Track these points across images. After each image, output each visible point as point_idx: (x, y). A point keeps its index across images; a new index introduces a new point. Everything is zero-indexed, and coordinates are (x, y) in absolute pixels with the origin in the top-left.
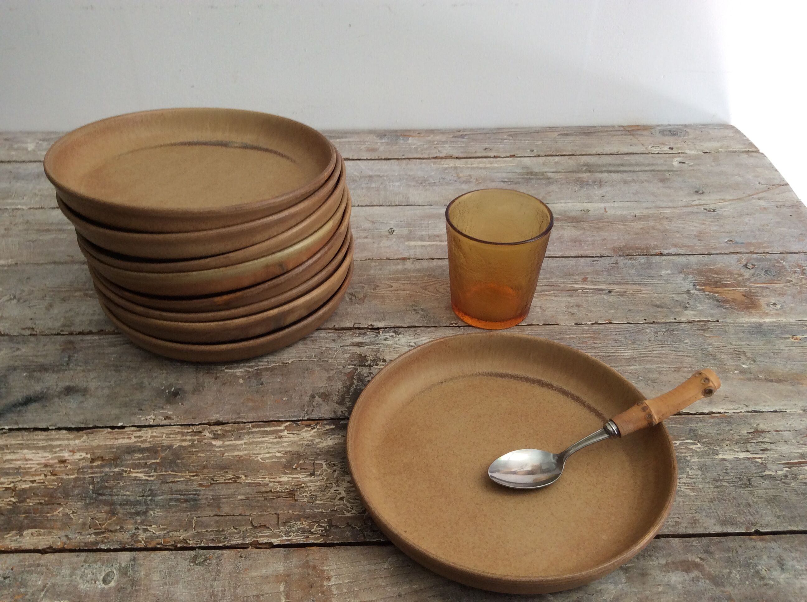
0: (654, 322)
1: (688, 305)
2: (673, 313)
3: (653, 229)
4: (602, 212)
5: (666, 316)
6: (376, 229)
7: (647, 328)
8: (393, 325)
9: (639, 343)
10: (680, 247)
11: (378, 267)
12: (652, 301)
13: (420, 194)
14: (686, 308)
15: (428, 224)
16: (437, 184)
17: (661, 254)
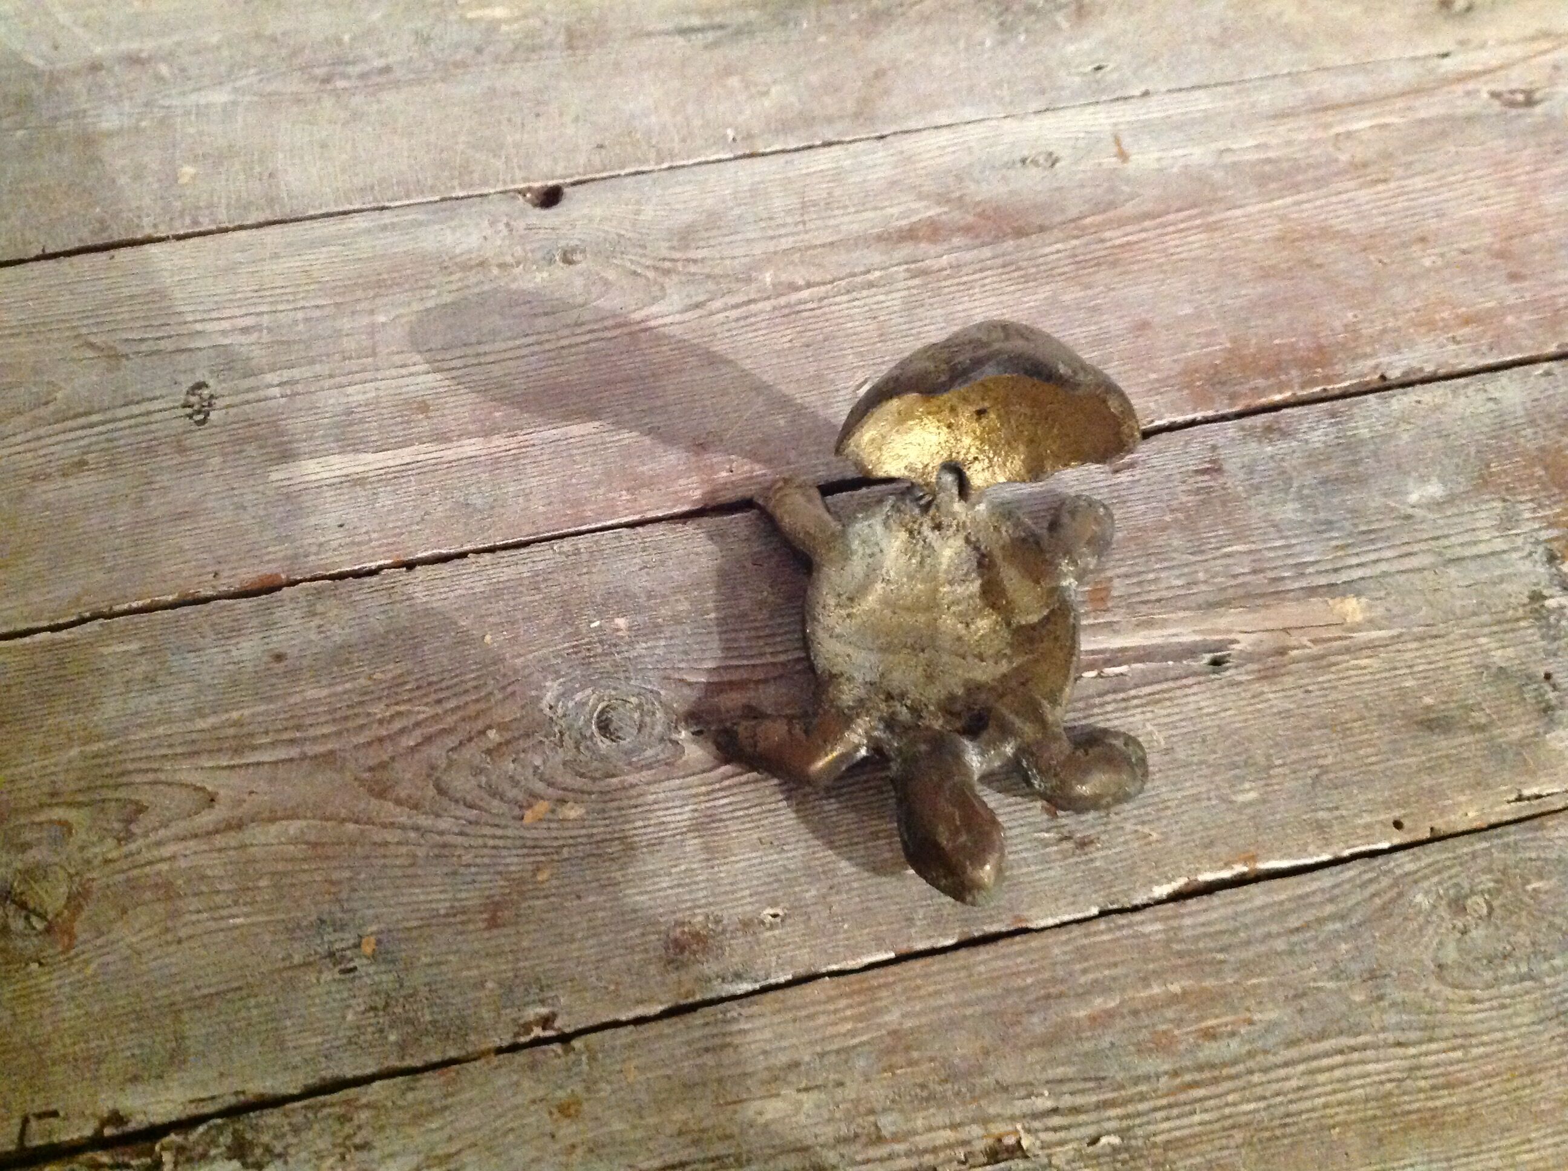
0: (1436, 838)
1: (1551, 695)
2: (1505, 751)
3: (1326, 233)
4: (1110, 161)
5: (1480, 784)
6: (126, 405)
7: (1415, 879)
8: (225, 1093)
9: (1398, 995)
10: (1446, 328)
11: (143, 667)
12: (1403, 694)
13: (324, 146)
14: (1547, 709)
15: (373, 330)
16: (399, 73)
17: (1384, 386)
